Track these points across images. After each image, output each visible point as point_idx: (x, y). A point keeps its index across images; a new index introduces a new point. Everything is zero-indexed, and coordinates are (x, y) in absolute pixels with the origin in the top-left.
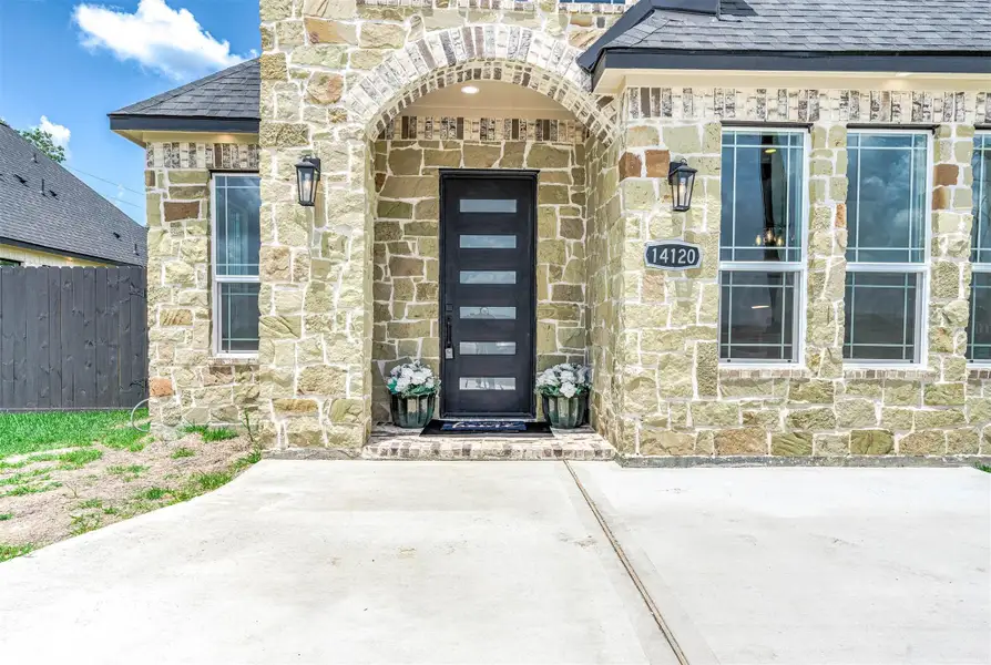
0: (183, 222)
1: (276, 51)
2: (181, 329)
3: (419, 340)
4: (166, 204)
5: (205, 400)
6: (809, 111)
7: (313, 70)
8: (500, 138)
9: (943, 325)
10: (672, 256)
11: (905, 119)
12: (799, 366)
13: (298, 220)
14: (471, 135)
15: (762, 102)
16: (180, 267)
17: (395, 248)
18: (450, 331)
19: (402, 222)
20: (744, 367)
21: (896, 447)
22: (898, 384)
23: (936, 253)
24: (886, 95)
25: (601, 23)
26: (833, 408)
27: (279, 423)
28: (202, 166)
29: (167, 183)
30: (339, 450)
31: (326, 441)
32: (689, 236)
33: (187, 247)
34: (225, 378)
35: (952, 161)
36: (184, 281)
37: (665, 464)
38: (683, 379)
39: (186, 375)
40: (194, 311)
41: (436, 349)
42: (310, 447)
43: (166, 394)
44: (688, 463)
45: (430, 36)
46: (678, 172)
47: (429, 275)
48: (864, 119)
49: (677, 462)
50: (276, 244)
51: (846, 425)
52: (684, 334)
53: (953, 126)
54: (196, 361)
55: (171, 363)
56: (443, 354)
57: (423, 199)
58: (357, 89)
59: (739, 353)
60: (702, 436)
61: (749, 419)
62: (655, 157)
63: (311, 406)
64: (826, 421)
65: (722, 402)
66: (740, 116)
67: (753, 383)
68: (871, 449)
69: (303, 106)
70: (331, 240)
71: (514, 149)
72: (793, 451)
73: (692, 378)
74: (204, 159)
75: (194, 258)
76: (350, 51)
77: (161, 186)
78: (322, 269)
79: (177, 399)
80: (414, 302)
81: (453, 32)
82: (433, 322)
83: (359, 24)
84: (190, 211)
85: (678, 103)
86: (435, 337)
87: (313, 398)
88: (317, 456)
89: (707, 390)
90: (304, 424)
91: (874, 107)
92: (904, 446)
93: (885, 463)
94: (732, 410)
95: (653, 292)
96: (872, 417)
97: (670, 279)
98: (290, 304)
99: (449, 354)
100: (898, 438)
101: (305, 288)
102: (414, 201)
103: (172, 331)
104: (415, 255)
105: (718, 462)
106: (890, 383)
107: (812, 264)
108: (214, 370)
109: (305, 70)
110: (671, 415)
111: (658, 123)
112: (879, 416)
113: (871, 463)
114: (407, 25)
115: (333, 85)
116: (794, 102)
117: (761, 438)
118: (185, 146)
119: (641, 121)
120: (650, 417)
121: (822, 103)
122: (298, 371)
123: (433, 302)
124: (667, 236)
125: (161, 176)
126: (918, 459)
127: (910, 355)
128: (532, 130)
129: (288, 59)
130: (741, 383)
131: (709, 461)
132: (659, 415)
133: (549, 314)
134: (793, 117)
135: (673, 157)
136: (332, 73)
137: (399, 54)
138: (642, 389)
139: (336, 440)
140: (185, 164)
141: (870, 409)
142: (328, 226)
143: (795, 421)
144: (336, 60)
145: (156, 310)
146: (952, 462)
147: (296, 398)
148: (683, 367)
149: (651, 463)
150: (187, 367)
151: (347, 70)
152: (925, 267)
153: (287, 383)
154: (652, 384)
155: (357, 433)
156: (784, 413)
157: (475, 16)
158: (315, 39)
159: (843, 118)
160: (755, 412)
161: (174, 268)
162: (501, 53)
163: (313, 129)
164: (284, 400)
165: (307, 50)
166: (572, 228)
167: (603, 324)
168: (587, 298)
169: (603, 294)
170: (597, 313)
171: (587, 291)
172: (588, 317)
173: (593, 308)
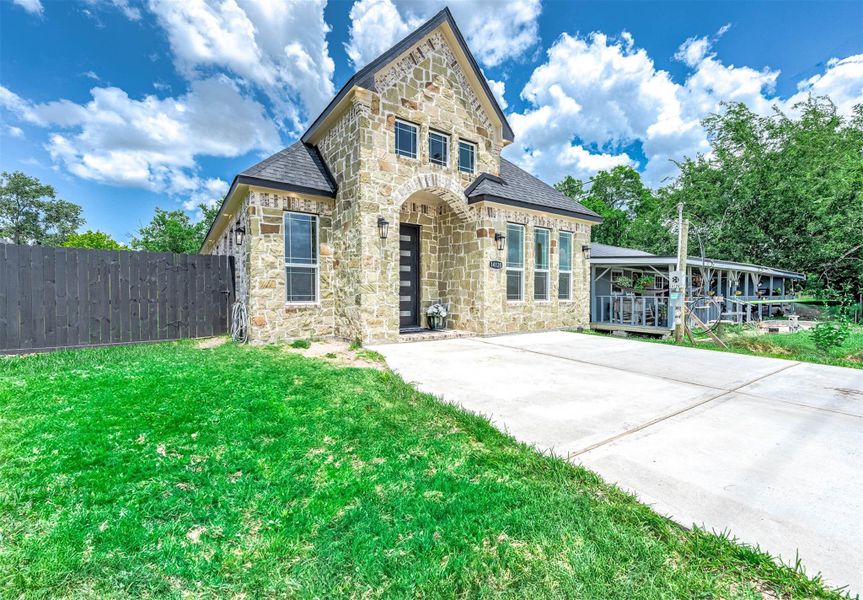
0: (271, 235)
1: (366, 171)
2: (271, 290)
4: (261, 225)
5: (284, 326)
6: (526, 221)
7: (381, 182)
8: (409, 210)
9: (553, 288)
10: (495, 265)
11: (546, 225)
12: (523, 301)
13: (376, 244)
15: (516, 216)
16: (269, 258)
20: (513, 302)
21: (545, 326)
22: (544, 307)
23: (552, 267)
24: (543, 218)
26: (532, 315)
27: (369, 330)
28: (281, 207)
29: (262, 213)
30: (391, 340)
31: (386, 336)
32: (500, 258)
33: (274, 248)
34: (293, 315)
35: (555, 240)
36: (272, 266)
39: (273, 314)
40: (277, 281)
43: (262, 324)
44: (500, 335)
45: (422, 175)
46: (498, 237)
48: (537, 224)
49: (497, 335)
50: (367, 254)
51: (535, 320)
52: (498, 291)
53: (555, 229)
54: (278, 307)
55: (265, 308)
58: (397, 192)
59: (511, 298)
60: (503, 326)
61: (514, 319)
62: (491, 231)
63: (381, 323)
64: (531, 319)
65: (508, 314)
66: (511, 219)
67: (514, 307)
68: (541, 327)
69: (377, 196)
70: (389, 253)
71: (414, 215)
72: (524, 329)
73: (500, 306)
74: (282, 204)
75: (277, 254)
76: (395, 176)
77: (259, 215)
78: (385, 265)
79: (268, 327)
83: (397, 165)
84: (275, 229)
85: (497, 214)
87: (381, 318)
88: (384, 343)
89: (504, 310)
90: (379, 330)
91: (540, 221)
92: (547, 326)
93: (543, 331)
94: (510, 317)
95: (491, 278)
96: (540, 317)
97: (495, 272)
98: (374, 279)
100: (546, 323)
101: (379, 272)
103: (266, 291)
105: (507, 334)
107: (527, 269)
108: (288, 311)
109: (377, 181)
110: (496, 319)
111: (492, 219)
112: (542, 317)
113: (539, 332)
114: (413, 169)
115: (388, 189)
116: (523, 217)
117: (517, 325)
118: (271, 196)
119: (488, 218)
121: (529, 219)
122: (376, 308)
124: (495, 258)
125: (259, 210)
126: (549, 329)
127: (546, 298)
128: (420, 209)
129: (372, 175)
130: (512, 308)
131: (505, 334)
133: (427, 284)
134: (522, 222)
135: (497, 232)
136: (388, 184)
137: (411, 180)
139: (390, 336)
140: (272, 205)
141: (540, 315)
142: (387, 247)
143: (525, 319)
144: (389, 179)
145: (256, 281)
146: (556, 330)
147: (376, 319)
148: (498, 303)
150: (273, 310)
151: (393, 184)
153: (372, 313)
155: (396, 332)
156: (522, 317)
158: (381, 169)
159: (533, 224)
160: (515, 317)
161: (267, 259)
163: (381, 207)
164: (371, 320)
165: (378, 173)
166: (433, 250)
167: (460, 288)
168: (440, 278)
169: (461, 277)
170: (453, 284)
171: (440, 275)
172: (442, 286)
173: (449, 282)
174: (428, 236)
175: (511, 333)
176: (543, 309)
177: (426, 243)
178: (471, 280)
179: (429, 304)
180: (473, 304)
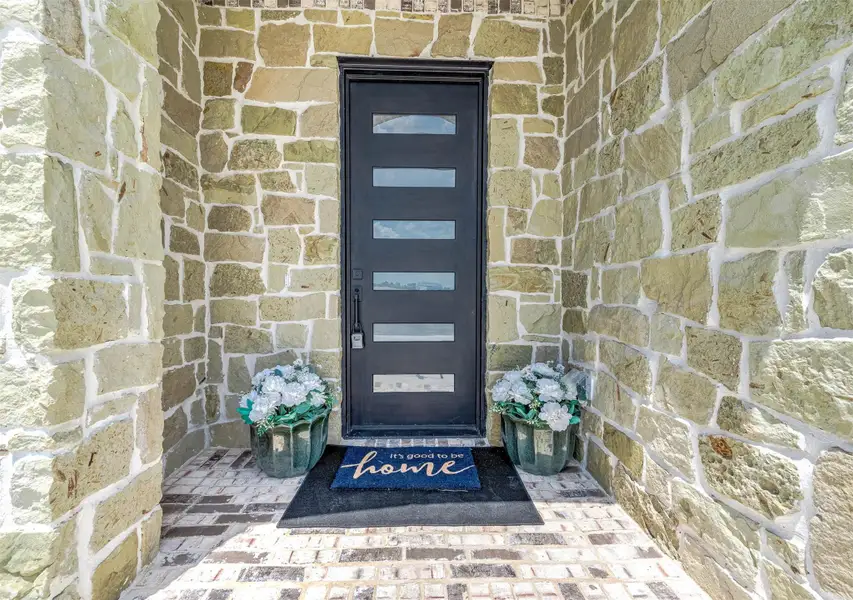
3: (309, 324)
8: (432, 8)
17: (269, 181)
18: (359, 308)
19: (280, 141)
41: (336, 337)
47: (323, 224)
56: (347, 343)
57: (312, 104)
71: (455, 26)
80: (300, 265)
86: (333, 319)
99: (357, 342)
102: (299, 107)
104: (301, 192)
123: (329, 265)
133: (508, 282)
166: (542, 152)
167: (643, 303)
168: (567, 260)
169: (646, 246)
170: (611, 279)
171: (566, 247)
172: (573, 288)
173: (597, 272)
174: (518, 98)
177: (510, 127)
178: (717, 254)
179: (519, 358)
180: (732, 416)
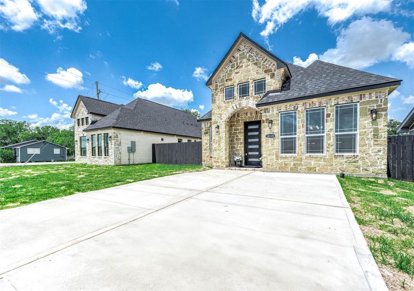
0: (207, 135)
2: (205, 151)
3: (241, 152)
4: (204, 132)
5: (209, 162)
6: (296, 108)
7: (218, 113)
8: (254, 115)
9: (328, 146)
10: (271, 136)
11: (317, 106)
12: (296, 155)
13: (216, 135)
14: (249, 115)
15: (286, 107)
16: (206, 142)
17: (237, 136)
18: (246, 150)
19: (238, 132)
20: (284, 155)
21: (317, 170)
22: (316, 158)
24: (313, 102)
25: (260, 97)
26: (302, 162)
27: (214, 164)
28: (209, 126)
29: (204, 129)
30: (222, 168)
31: (220, 167)
32: (273, 133)
33: (207, 139)
35: (329, 113)
37: (270, 172)
38: (273, 157)
40: (208, 148)
41: (243, 153)
42: (218, 167)
43: (204, 161)
44: (274, 172)
45: (234, 105)
47: (242, 140)
48: (308, 107)
49: (272, 172)
50: (214, 138)
51: (306, 166)
52: (273, 149)
53: (329, 106)
56: (245, 154)
57: (241, 127)
58: (224, 115)
59: (285, 153)
60: (276, 167)
61: (285, 164)
62: (267, 120)
64: (301, 165)
65: (280, 161)
66: (282, 110)
67: (285, 158)
68: (311, 170)
69: (217, 118)
71: (256, 117)
72: (294, 170)
73: (274, 157)
74: (209, 124)
76: (223, 109)
78: (219, 142)
79: (206, 162)
80: (240, 145)
81: (237, 103)
82: (243, 149)
83: (224, 105)
84: (208, 133)
85: (271, 110)
86: (243, 151)
87: (219, 160)
88: (219, 169)
89: (277, 159)
90: (218, 164)
91: (310, 105)
92: (319, 170)
93: (314, 173)
94: (282, 162)
95: (267, 143)
96: (311, 164)
97: (270, 140)
98: (215, 147)
99: (246, 154)
100: (317, 169)
101: (217, 144)
102: (239, 128)
104: (240, 137)
105: (279, 172)
106: (314, 158)
107: (299, 135)
108: (210, 157)
110: (271, 163)
111: (267, 114)
112: (313, 164)
113: (311, 173)
115: (220, 114)
116: (293, 107)
117: (288, 168)
118: (206, 123)
119: (264, 114)
120: (267, 164)
121: (299, 106)
122: (217, 157)
123: (243, 145)
124: (269, 133)
127: (322, 152)
129: (215, 112)
130: (283, 158)
131: (278, 172)
132: (269, 163)
134: (293, 109)
135: (270, 119)
137: (230, 108)
138: (266, 159)
140: (207, 126)
141: (311, 163)
142: (220, 135)
143: (294, 165)
144: (221, 111)
145: (203, 148)
146: (330, 174)
147: (217, 161)
148: (273, 155)
149: (267, 171)
150: (207, 157)
151: (223, 112)
152: (325, 134)
153: (215, 158)
154: (267, 158)
155: (224, 166)
156: (292, 163)
157: (240, 101)
158: (218, 108)
159: (303, 108)
160: (286, 163)
162: (244, 106)
163: (218, 121)
164: (215, 161)
165: (217, 110)
175: (283, 172)
176: (314, 160)
